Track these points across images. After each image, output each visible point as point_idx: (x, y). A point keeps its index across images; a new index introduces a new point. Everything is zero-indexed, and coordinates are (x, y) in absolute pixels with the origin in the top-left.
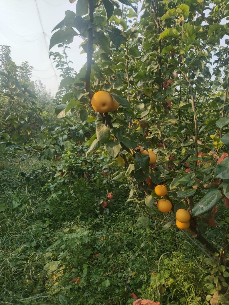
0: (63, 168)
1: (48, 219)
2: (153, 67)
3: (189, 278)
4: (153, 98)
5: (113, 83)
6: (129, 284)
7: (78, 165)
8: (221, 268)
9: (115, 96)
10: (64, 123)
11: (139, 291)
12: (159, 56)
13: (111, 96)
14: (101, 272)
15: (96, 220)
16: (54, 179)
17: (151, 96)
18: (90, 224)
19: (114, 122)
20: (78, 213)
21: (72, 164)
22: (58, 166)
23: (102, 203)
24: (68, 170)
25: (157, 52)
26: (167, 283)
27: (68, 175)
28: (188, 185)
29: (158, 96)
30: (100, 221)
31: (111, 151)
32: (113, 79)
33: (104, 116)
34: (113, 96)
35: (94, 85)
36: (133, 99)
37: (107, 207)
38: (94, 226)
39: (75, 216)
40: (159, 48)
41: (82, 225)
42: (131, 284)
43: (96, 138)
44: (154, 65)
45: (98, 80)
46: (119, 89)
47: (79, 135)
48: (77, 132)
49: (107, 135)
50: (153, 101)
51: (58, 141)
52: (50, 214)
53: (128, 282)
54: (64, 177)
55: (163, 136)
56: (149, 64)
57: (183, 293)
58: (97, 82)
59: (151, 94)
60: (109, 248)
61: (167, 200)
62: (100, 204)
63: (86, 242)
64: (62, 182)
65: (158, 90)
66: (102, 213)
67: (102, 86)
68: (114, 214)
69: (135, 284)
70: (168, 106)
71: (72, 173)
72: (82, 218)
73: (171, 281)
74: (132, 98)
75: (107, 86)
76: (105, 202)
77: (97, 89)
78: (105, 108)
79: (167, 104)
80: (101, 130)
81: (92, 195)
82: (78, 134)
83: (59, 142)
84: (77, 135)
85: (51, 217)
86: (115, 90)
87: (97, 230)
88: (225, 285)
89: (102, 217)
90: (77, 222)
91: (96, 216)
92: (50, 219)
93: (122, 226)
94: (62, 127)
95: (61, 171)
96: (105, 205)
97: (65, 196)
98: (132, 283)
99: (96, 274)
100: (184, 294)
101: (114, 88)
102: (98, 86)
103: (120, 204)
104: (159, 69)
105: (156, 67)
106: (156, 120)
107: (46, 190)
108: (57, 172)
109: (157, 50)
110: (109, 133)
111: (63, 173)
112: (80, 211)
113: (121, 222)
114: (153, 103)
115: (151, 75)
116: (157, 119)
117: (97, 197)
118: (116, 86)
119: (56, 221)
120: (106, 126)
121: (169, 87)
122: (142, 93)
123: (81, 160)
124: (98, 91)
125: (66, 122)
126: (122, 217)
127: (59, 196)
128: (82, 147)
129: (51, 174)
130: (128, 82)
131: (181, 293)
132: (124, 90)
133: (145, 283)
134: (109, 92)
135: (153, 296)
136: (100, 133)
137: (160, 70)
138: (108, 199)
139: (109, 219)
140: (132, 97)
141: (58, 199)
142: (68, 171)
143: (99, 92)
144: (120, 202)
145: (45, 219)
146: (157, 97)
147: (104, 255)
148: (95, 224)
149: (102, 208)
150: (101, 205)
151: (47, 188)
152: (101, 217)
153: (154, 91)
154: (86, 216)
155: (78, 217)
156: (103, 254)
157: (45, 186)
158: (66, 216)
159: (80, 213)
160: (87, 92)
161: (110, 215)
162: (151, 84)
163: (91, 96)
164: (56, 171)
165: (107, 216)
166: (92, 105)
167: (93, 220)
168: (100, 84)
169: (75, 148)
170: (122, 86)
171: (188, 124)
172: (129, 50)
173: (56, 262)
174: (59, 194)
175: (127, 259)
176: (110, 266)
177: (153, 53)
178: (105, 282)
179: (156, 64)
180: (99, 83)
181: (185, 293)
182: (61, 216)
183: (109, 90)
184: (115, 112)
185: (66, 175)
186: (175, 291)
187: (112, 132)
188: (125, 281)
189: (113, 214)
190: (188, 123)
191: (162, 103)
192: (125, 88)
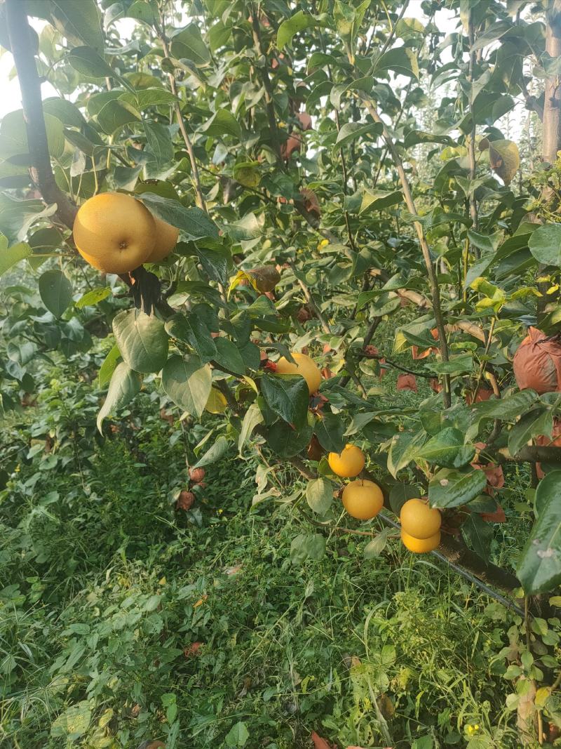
0: (47, 427)
1: (37, 578)
2: (250, 97)
3: (447, 653)
4: (265, 190)
5: (140, 160)
6: (298, 712)
7: (89, 409)
8: (537, 626)
9: (159, 207)
10: (16, 307)
11: (328, 723)
12: (260, 63)
13: (143, 206)
14: (215, 703)
15: (173, 548)
16: (28, 462)
17: (260, 187)
18: (157, 561)
19: (170, 293)
20: (118, 541)
21: (72, 412)
22: (34, 422)
23: (180, 497)
24: (66, 428)
25: (254, 52)
26: (396, 684)
27: (66, 444)
28: (457, 464)
29: (280, 182)
30: (183, 547)
31: (181, 395)
32: (138, 147)
33: (133, 281)
34: (152, 204)
35: (73, 174)
36: (215, 204)
37: (192, 506)
38: (169, 565)
39: (113, 550)
40: (255, 37)
41: (137, 571)
42: (302, 711)
43: (120, 360)
44: (250, 91)
45: (81, 153)
46: (163, 177)
47: (71, 333)
48: (64, 326)
49: (156, 343)
50: (267, 200)
51: (8, 367)
52: (38, 561)
53: (294, 708)
54: (57, 451)
55: (316, 298)
56: (235, 91)
57: (441, 697)
58: (81, 164)
59: (258, 180)
60: (224, 623)
61: (367, 483)
62: (173, 501)
63: (159, 632)
64: (55, 468)
65: (274, 165)
66: (182, 523)
67: (103, 174)
68: (218, 520)
69: (315, 708)
70: (312, 208)
71: (78, 436)
72: (132, 552)
73: (404, 674)
74: (214, 201)
75: (123, 174)
76: (186, 494)
77: (87, 187)
78: (129, 255)
79: (308, 203)
80: (134, 330)
81: (148, 483)
82: (67, 332)
83: (12, 367)
84: (63, 336)
85: (42, 569)
86: (151, 182)
87: (179, 572)
88: (551, 663)
89: (187, 534)
90: (121, 566)
91: (170, 536)
92: (41, 576)
93: (246, 547)
94: (12, 322)
95: (43, 436)
96: (187, 502)
97: (70, 506)
98: (304, 706)
99: (203, 713)
100: (444, 701)
101: (146, 177)
102: (88, 178)
103: (226, 484)
104: (268, 101)
105: (258, 96)
106: (288, 255)
107: (12, 499)
108: (33, 441)
109: (250, 44)
110: (164, 337)
111: (51, 442)
112: (122, 534)
113: (239, 537)
114: (269, 208)
115: (246, 124)
116: (291, 252)
117: (161, 485)
118: (151, 169)
119: (61, 576)
120: (148, 312)
121: (295, 154)
122: (234, 181)
123: (95, 393)
124: (91, 196)
125: (20, 302)
126: (238, 522)
127: (52, 508)
128: (92, 355)
129: (15, 450)
130: (189, 152)
131: (433, 697)
132: (177, 179)
133: (340, 698)
134: (132, 193)
135: (369, 729)
136: (131, 340)
137: (270, 105)
138: (193, 482)
139: (206, 535)
140: (213, 198)
141: (52, 517)
142: (64, 434)
143: (95, 198)
144: (224, 480)
145: (28, 580)
146: (276, 186)
147: (215, 646)
148: (171, 559)
149: (181, 513)
150: (176, 503)
151: (12, 493)
152: (182, 536)
153: (263, 172)
154: (142, 543)
155: (121, 551)
156: (210, 645)
157: (6, 487)
158: (84, 557)
159: (123, 538)
160: (50, 203)
161: (206, 524)
162: (250, 150)
163: (67, 217)
164: (31, 438)
165: (199, 528)
166: (82, 252)
167: (164, 548)
168: (94, 170)
169: (72, 362)
170: (172, 165)
171: (375, 250)
172: (170, 44)
173: (83, 704)
174: (53, 501)
175: (277, 639)
176: (235, 671)
177: (241, 55)
178: (234, 731)
179: (257, 89)
180: (89, 166)
181: (446, 696)
182: (72, 562)
183: (131, 186)
184: (168, 260)
185: (60, 446)
186: (422, 698)
187: (173, 331)
188: (286, 706)
189: (214, 520)
190: (376, 247)
191: (292, 201)
192: (186, 172)
